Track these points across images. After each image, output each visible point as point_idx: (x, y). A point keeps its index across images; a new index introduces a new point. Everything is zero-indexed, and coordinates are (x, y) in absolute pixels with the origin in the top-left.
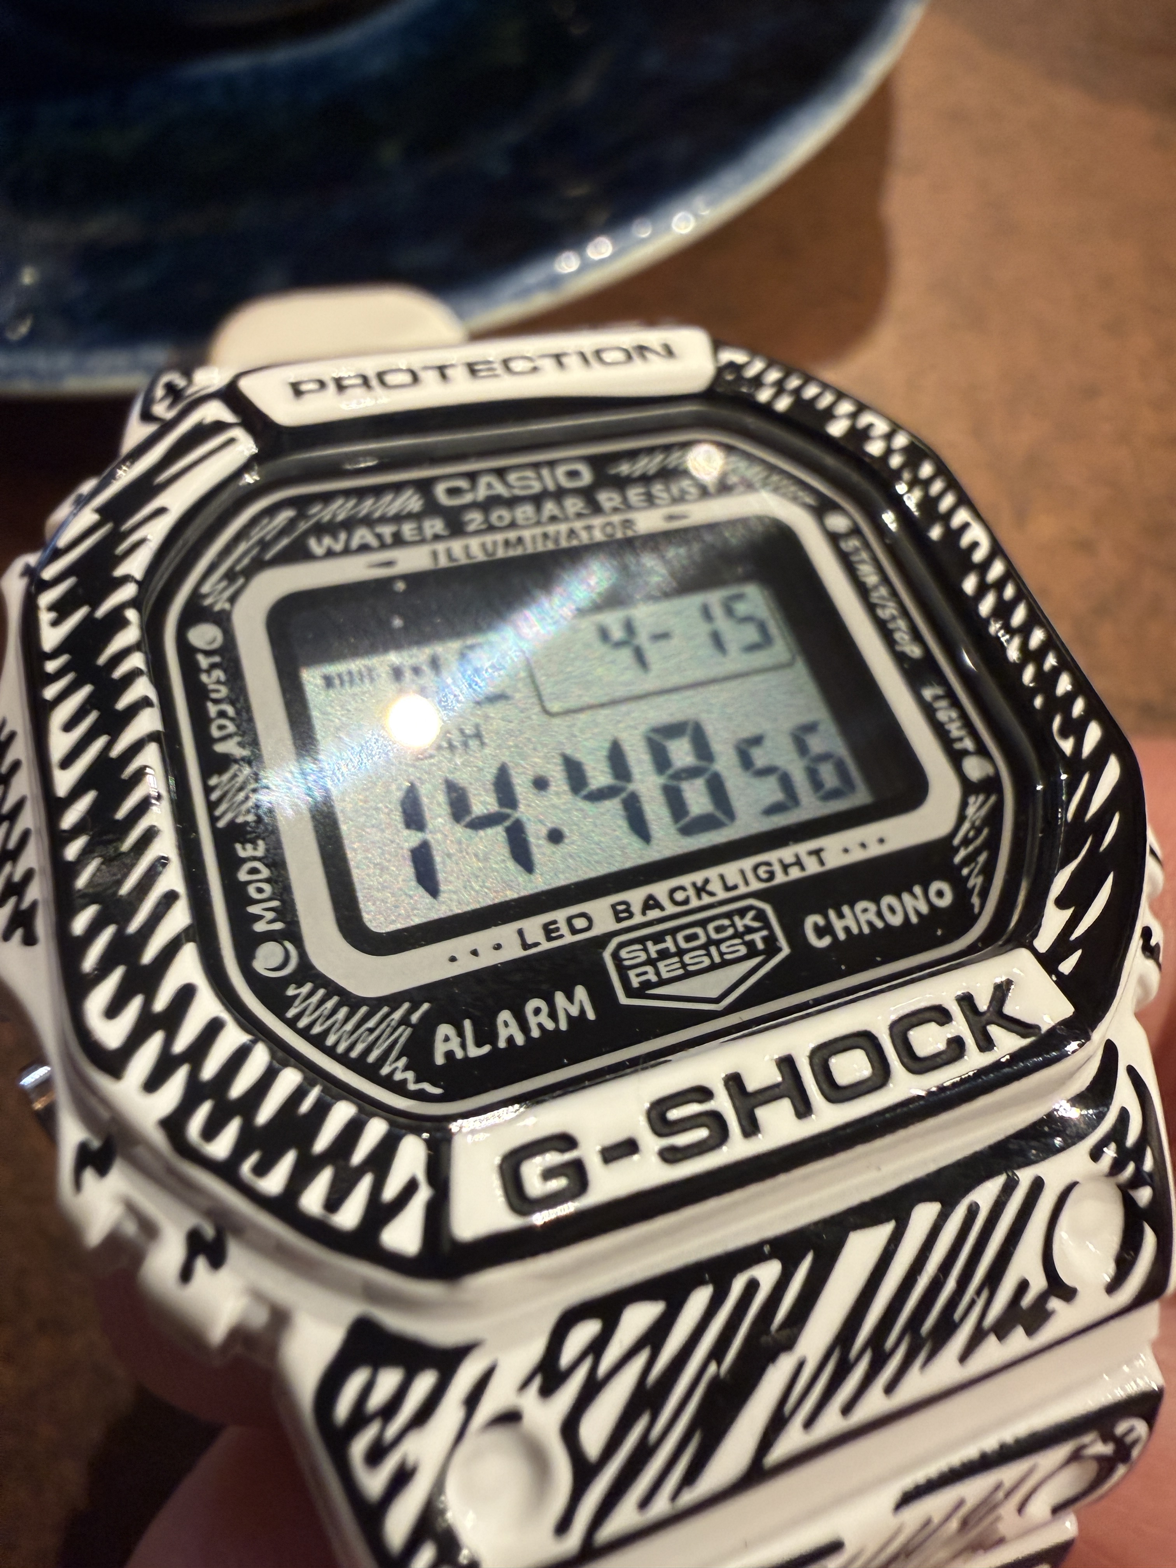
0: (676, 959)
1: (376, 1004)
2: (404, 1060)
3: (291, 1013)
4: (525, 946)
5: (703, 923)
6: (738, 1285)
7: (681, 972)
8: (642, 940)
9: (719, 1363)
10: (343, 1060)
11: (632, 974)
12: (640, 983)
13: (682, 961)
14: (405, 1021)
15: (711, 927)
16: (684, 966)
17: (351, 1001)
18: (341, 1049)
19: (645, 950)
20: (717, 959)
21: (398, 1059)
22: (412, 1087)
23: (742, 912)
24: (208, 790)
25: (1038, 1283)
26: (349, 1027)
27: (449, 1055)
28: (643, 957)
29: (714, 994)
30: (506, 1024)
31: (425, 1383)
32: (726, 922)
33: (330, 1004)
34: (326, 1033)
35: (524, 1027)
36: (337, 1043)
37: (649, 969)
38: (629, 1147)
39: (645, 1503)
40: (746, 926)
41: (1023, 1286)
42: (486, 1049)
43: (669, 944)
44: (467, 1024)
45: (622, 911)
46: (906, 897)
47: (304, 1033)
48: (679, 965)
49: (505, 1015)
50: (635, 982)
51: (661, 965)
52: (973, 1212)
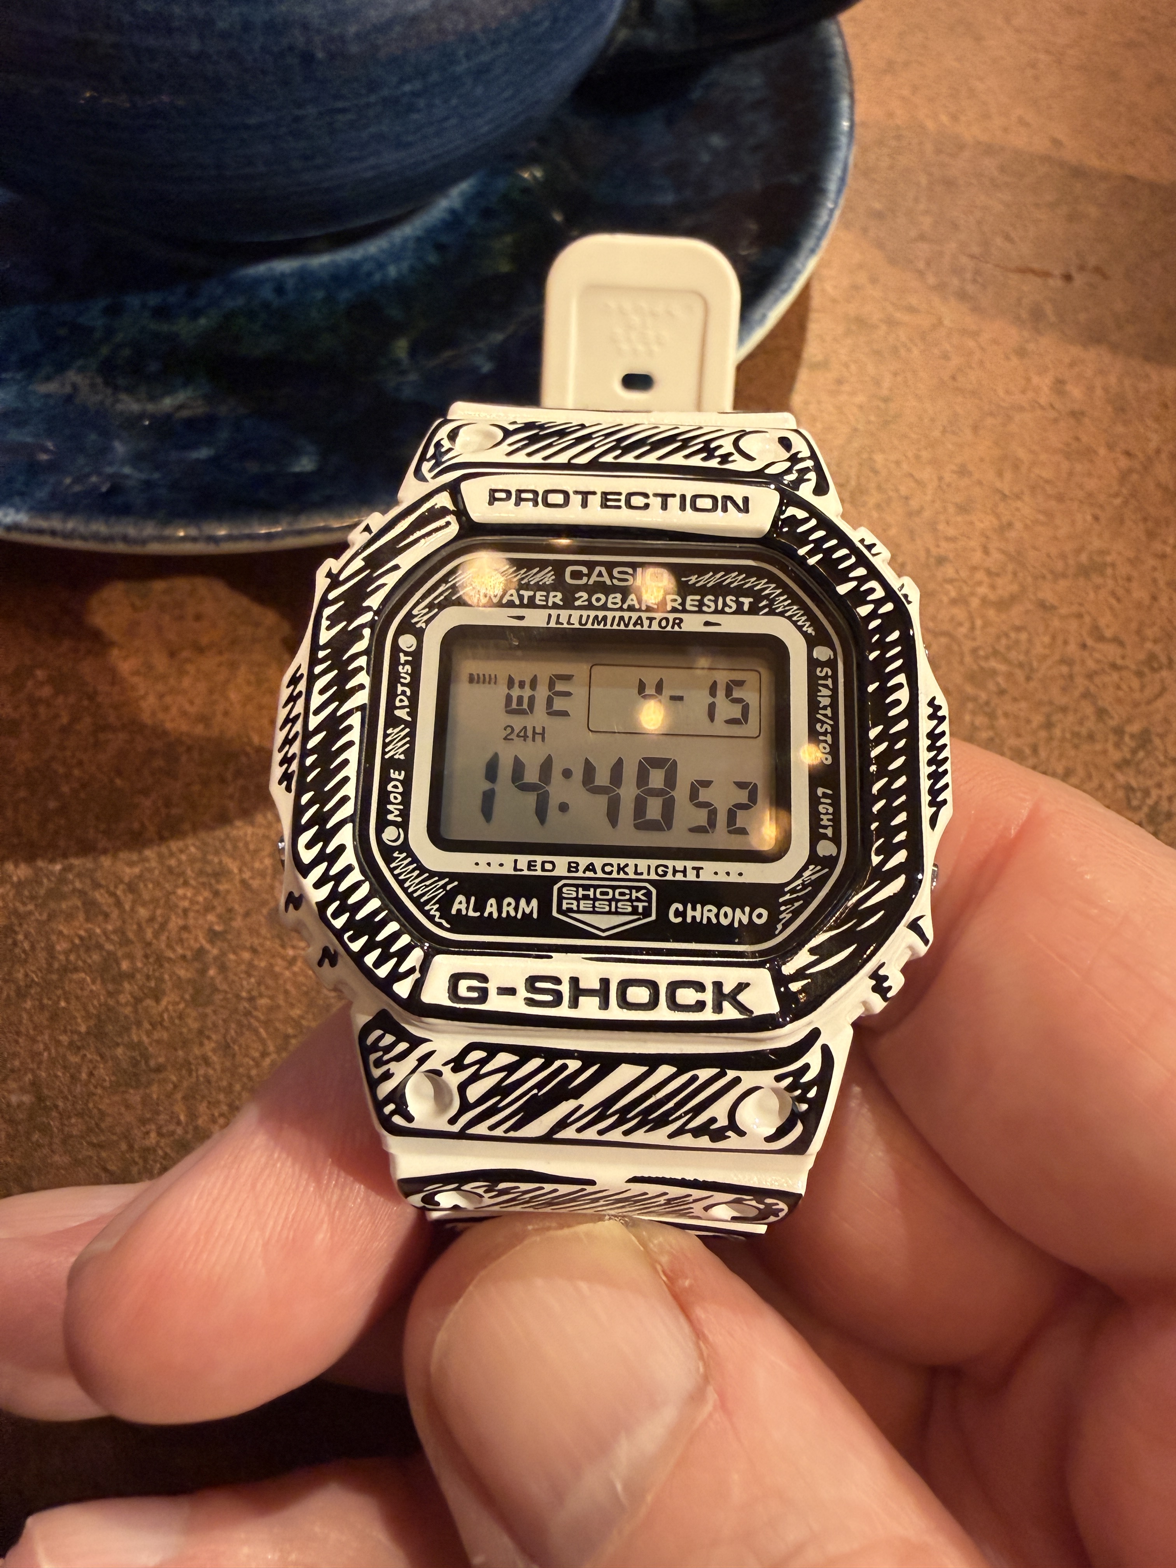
0: (592, 902)
1: (433, 874)
2: (437, 906)
3: (392, 866)
4: (515, 869)
5: (614, 888)
6: (557, 1064)
7: (591, 909)
8: (577, 886)
9: (540, 1090)
10: (410, 896)
11: (565, 902)
12: (567, 908)
13: (594, 904)
14: (444, 887)
15: (617, 891)
16: (594, 906)
17: (422, 869)
18: (410, 890)
19: (577, 892)
20: (613, 909)
21: (434, 904)
22: (437, 920)
23: (638, 889)
24: (386, 736)
25: (723, 1121)
26: (417, 881)
27: (459, 911)
28: (574, 895)
29: (603, 928)
30: (491, 905)
31: (403, 1046)
32: (627, 891)
33: (411, 867)
34: (406, 880)
35: (500, 910)
36: (410, 886)
37: (575, 903)
38: (512, 991)
39: (491, 1128)
40: (637, 897)
41: (713, 1120)
42: (478, 914)
43: (591, 893)
44: (473, 899)
45: (574, 867)
46: (738, 911)
47: (396, 877)
48: (591, 906)
49: (492, 901)
50: (564, 907)
51: (582, 902)
52: (695, 1078)
